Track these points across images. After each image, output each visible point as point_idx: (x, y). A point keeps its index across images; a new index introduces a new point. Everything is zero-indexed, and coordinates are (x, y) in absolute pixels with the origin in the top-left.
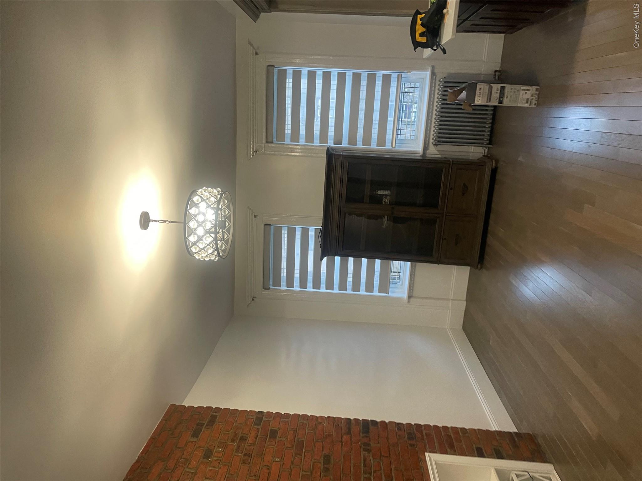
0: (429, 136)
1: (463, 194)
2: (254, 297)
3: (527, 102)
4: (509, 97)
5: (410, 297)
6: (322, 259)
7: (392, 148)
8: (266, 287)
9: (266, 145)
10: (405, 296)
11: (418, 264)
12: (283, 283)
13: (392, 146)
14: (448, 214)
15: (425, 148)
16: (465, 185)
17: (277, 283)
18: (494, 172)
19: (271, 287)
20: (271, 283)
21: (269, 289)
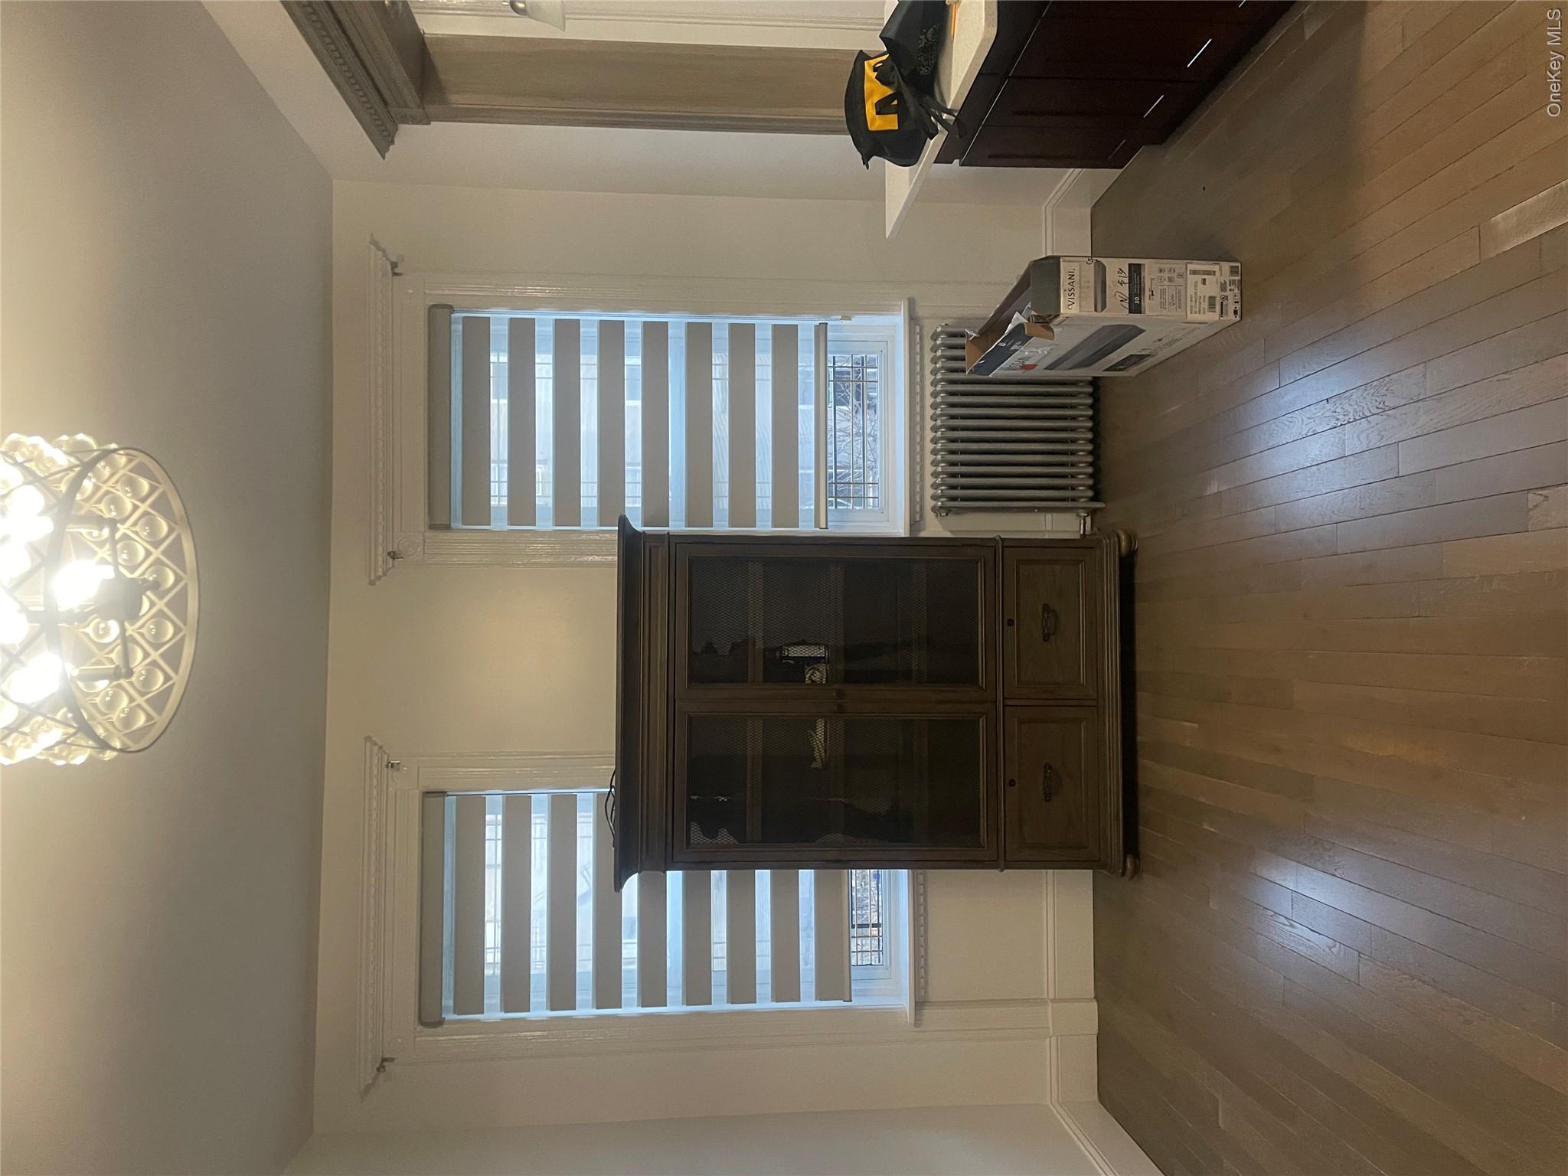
0: (922, 488)
1: (1046, 638)
2: (384, 1060)
3: (1212, 306)
4: (1157, 293)
5: (920, 1004)
6: (619, 885)
7: (818, 529)
8: (430, 1019)
9: (429, 534)
10: (903, 1001)
11: (934, 874)
12: (492, 997)
13: (817, 525)
14: (1009, 702)
15: (915, 523)
16: (1046, 608)
17: (470, 997)
18: (1128, 564)
19: (450, 1016)
20: (448, 1001)
21: (440, 1022)
